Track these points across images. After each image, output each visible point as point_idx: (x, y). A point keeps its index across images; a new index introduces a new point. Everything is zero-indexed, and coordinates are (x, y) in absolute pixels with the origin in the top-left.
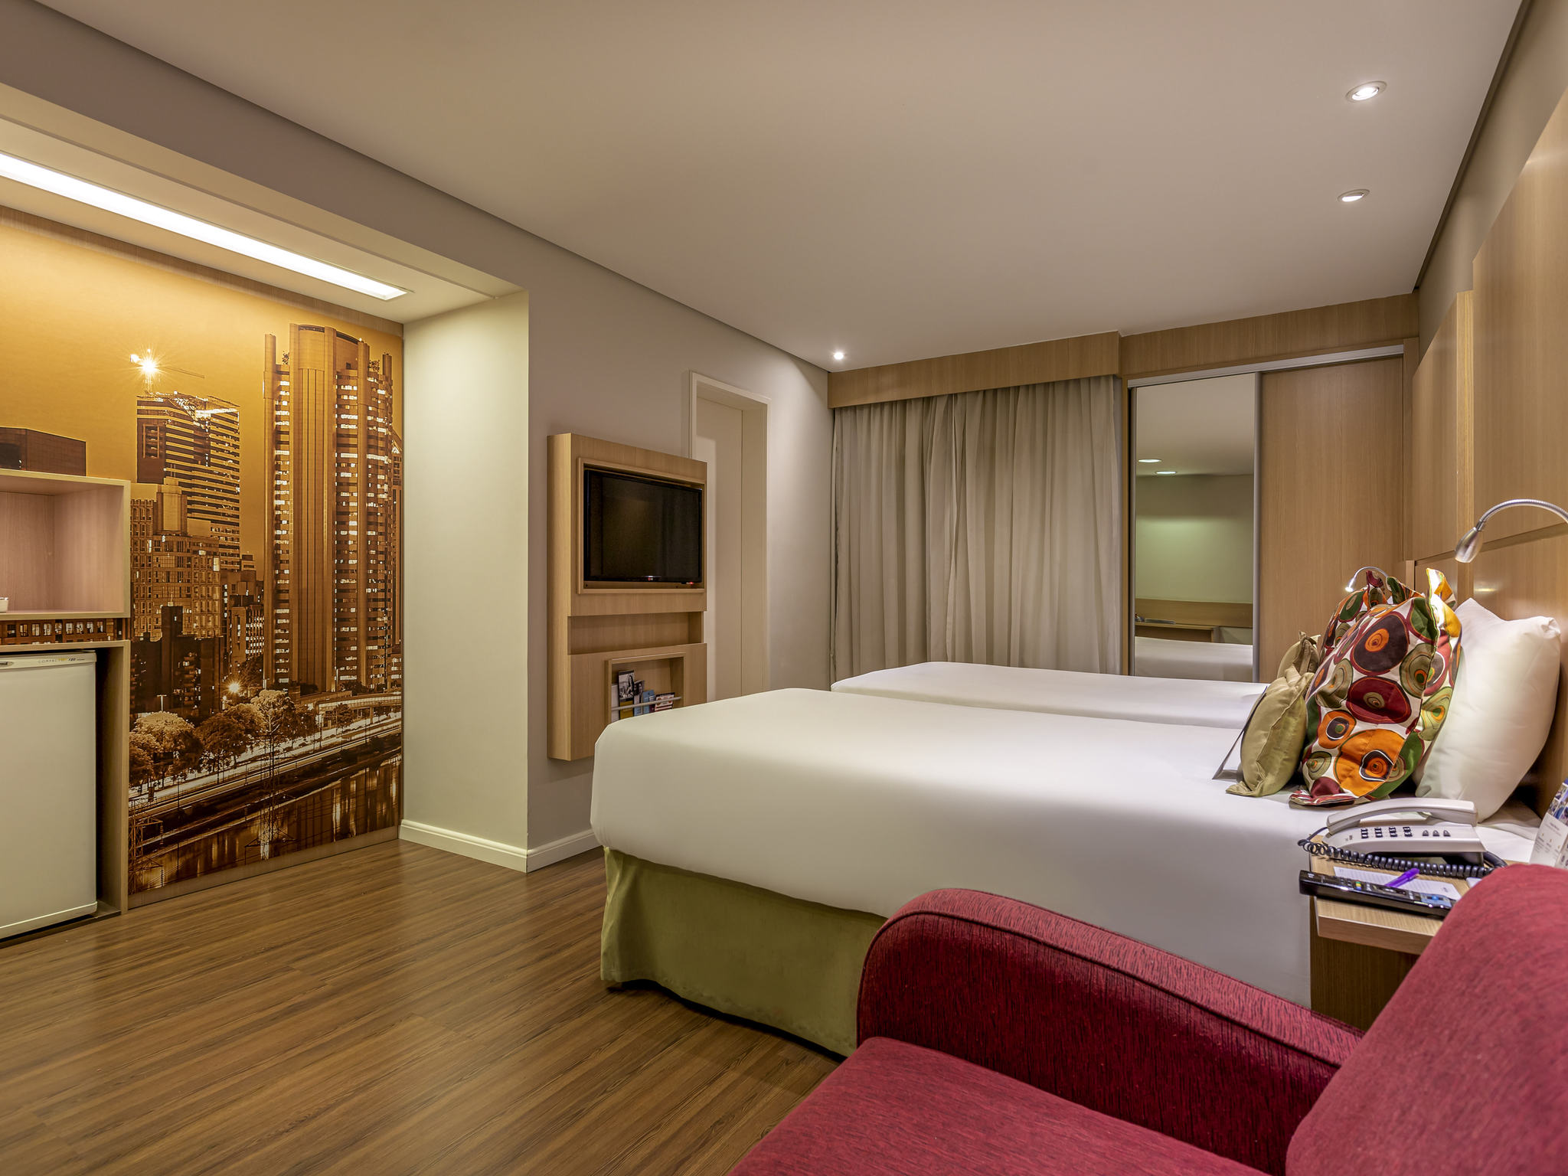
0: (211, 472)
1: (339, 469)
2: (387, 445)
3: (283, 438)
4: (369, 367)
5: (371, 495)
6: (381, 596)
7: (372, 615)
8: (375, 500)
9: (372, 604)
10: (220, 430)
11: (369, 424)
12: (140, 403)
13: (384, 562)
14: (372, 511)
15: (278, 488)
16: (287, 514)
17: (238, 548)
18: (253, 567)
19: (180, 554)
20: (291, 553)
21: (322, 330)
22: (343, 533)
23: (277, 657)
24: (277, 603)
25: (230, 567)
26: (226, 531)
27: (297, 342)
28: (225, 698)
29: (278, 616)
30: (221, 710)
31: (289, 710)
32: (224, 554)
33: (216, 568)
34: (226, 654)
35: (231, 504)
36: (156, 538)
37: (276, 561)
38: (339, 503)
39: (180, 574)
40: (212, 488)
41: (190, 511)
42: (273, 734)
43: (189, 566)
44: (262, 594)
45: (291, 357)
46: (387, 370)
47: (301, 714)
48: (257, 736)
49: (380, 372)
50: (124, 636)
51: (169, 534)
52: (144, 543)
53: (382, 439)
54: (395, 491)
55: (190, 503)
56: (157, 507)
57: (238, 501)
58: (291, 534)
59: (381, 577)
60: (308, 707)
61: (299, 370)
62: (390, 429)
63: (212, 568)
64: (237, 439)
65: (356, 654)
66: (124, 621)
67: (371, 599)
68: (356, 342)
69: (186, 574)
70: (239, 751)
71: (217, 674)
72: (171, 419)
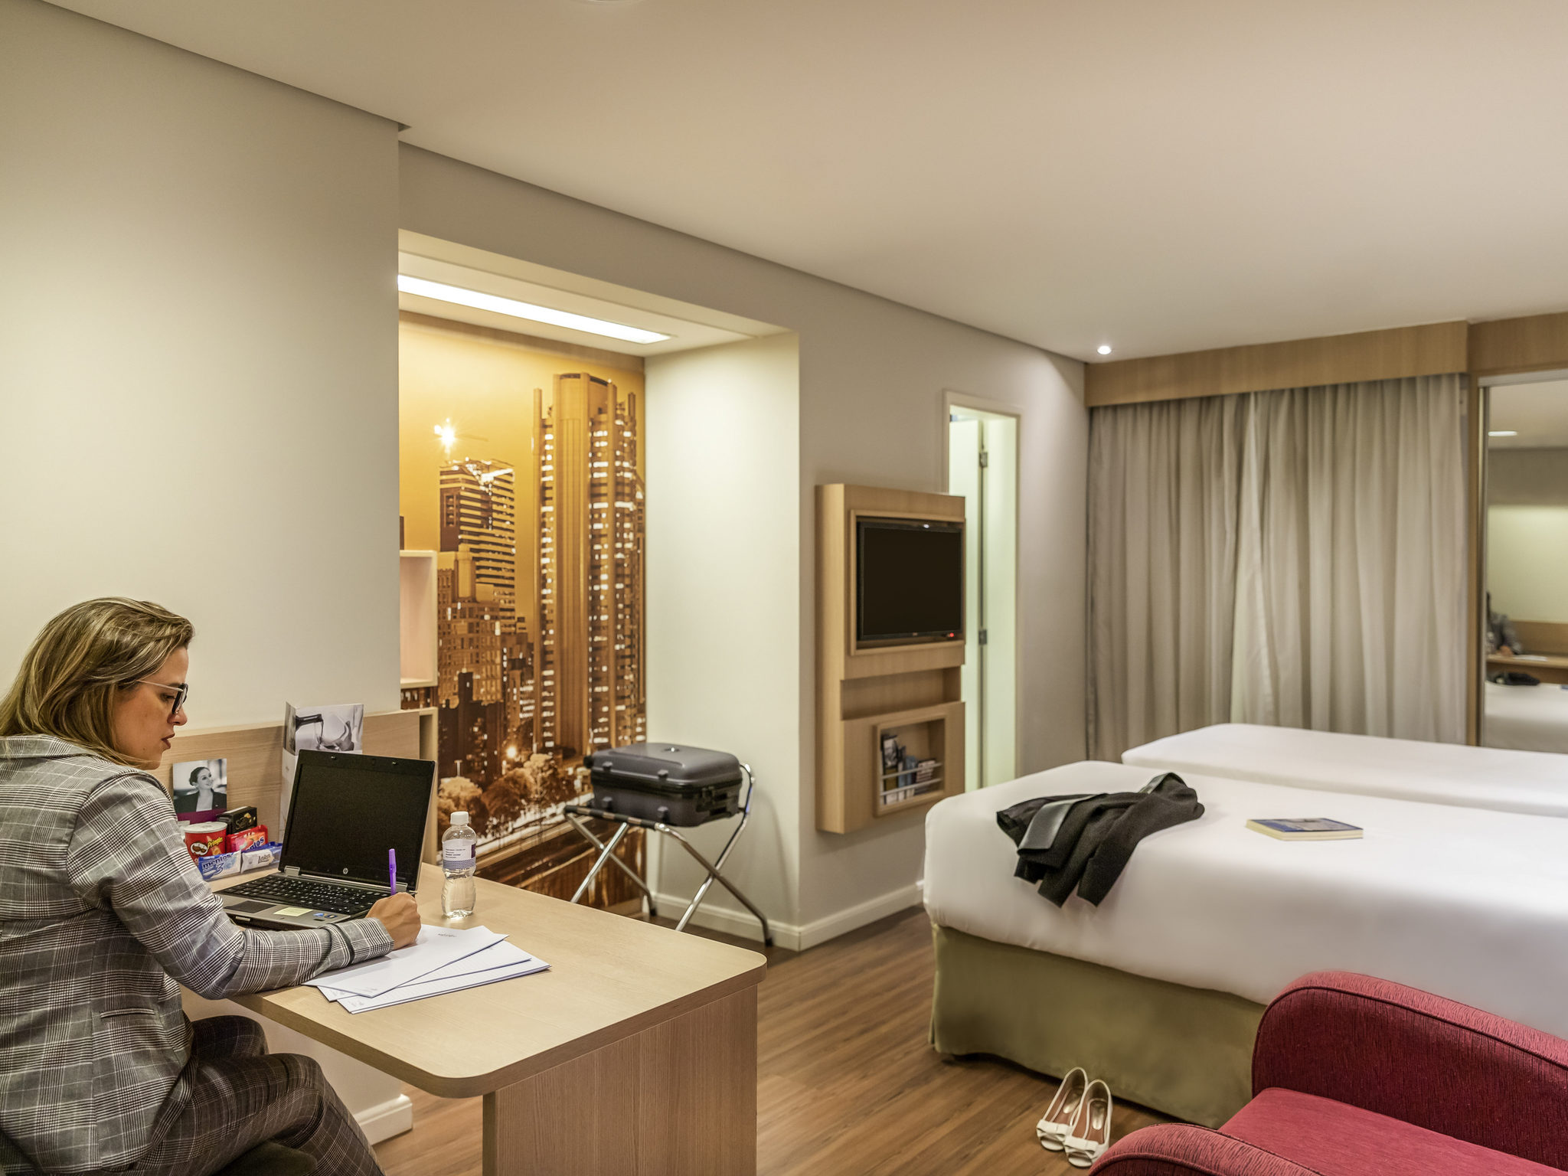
0: (493, 535)
1: (593, 521)
2: (632, 490)
3: (548, 494)
4: (616, 409)
5: (619, 545)
6: (628, 652)
7: (620, 674)
8: (622, 550)
9: (620, 662)
10: (500, 492)
11: (618, 470)
12: (442, 473)
13: (631, 616)
14: (620, 562)
15: (544, 546)
16: (551, 572)
17: (512, 610)
18: (524, 629)
19: (471, 620)
20: (555, 613)
21: (577, 376)
22: (596, 588)
23: (545, 720)
24: (545, 665)
25: (508, 630)
26: (505, 594)
27: (559, 392)
28: (504, 763)
29: (545, 678)
30: (502, 776)
31: (554, 775)
32: (503, 618)
33: (498, 632)
34: (506, 718)
35: (509, 566)
36: (454, 605)
37: (544, 622)
38: (593, 557)
39: (471, 640)
40: (494, 552)
41: (479, 576)
42: (543, 799)
43: (478, 632)
44: (532, 656)
45: (554, 409)
46: (632, 408)
47: (563, 779)
48: (529, 801)
49: (626, 413)
50: (431, 704)
51: (463, 600)
52: (445, 611)
53: (628, 485)
54: (639, 539)
55: (479, 568)
56: (454, 574)
57: (512, 563)
58: (555, 592)
59: (627, 632)
60: (567, 772)
61: (560, 421)
62: (634, 472)
63: (494, 632)
64: (512, 499)
65: (607, 714)
66: (431, 690)
67: (620, 656)
68: (605, 383)
69: (475, 640)
70: (515, 816)
71: (498, 739)
72: (464, 485)
